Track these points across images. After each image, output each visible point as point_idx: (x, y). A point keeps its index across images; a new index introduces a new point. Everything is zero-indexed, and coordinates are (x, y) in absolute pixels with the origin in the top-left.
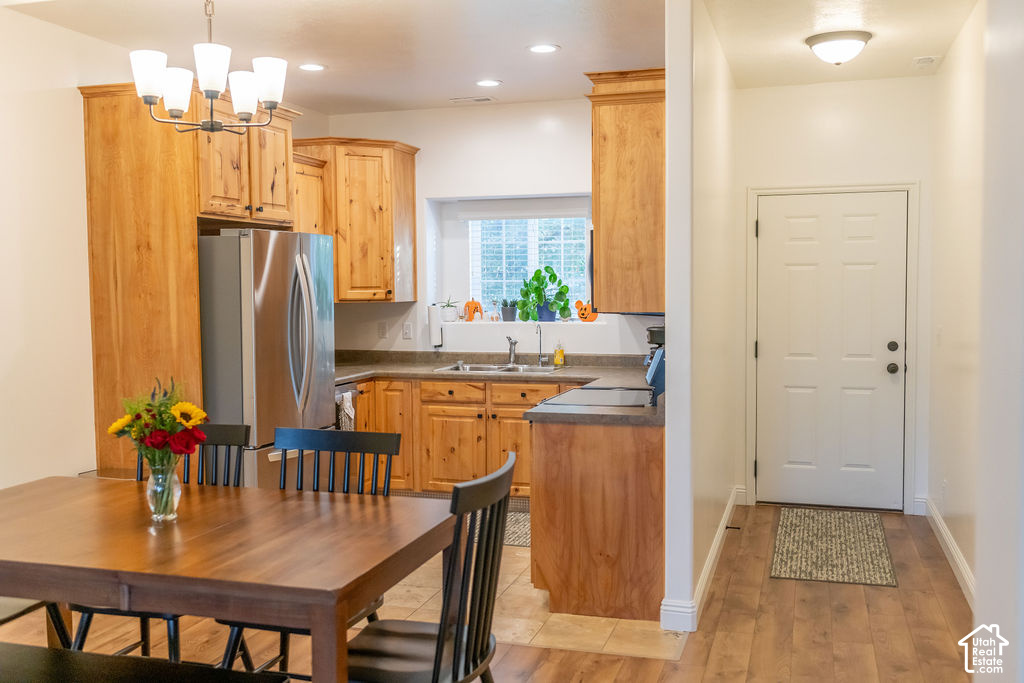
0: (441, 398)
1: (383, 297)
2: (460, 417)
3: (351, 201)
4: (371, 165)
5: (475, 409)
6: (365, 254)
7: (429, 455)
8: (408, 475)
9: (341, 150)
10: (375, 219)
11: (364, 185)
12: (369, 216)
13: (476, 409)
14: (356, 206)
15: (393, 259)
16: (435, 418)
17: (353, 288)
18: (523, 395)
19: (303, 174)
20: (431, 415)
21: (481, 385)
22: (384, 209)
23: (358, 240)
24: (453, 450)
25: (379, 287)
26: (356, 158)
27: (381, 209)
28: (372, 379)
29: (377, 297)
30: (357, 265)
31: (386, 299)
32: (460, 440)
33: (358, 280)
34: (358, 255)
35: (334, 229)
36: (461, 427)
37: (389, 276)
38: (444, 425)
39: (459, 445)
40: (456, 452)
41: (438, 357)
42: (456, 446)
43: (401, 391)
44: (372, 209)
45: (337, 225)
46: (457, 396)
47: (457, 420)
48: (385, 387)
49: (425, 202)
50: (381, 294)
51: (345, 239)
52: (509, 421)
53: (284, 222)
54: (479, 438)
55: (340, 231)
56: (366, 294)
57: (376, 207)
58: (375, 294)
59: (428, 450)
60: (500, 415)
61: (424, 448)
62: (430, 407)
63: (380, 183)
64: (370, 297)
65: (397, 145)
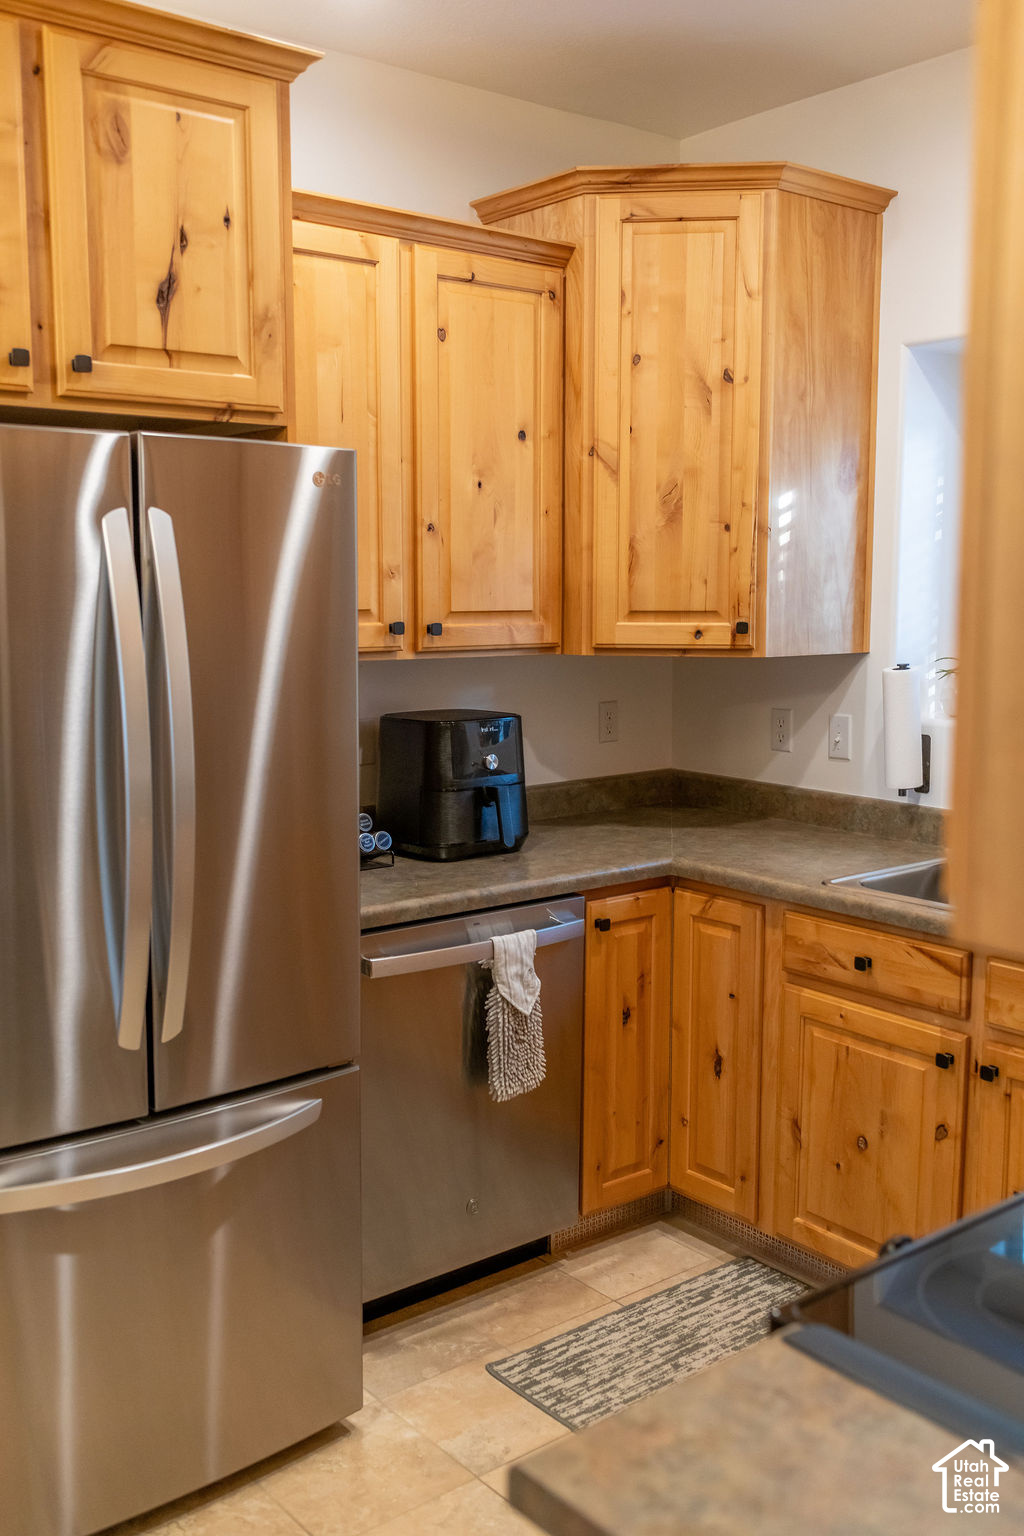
0: (834, 972)
1: (726, 640)
2: (890, 1047)
3: (636, 359)
4: (701, 246)
5: (934, 1033)
6: (673, 513)
7: (797, 1140)
8: (743, 1178)
9: (612, 206)
10: (709, 412)
11: (677, 306)
12: (691, 403)
13: (938, 1032)
14: (651, 376)
15: (762, 530)
16: (817, 1033)
17: (633, 614)
19: (471, 281)
20: (807, 1019)
21: (956, 957)
22: (738, 377)
23: (654, 473)
24: (861, 1144)
25: (714, 614)
26: (657, 226)
27: (728, 377)
28: (667, 881)
29: (707, 641)
30: (647, 547)
31: (734, 649)
32: (884, 1120)
33: (651, 589)
34: (651, 516)
35: (587, 443)
36: (890, 1077)
37: (746, 579)
38: (842, 1061)
39: (882, 1134)
40: (871, 1153)
41: (912, 821)
43: (736, 928)
44: (702, 380)
45: (592, 431)
46: (880, 979)
47: (881, 1054)
48: (696, 911)
49: (905, 353)
50: (718, 633)
51: (615, 473)
53: (230, 409)
54: (943, 1130)
55: (602, 450)
56: (675, 633)
57: (714, 373)
58: (698, 633)
59: (796, 1125)
61: (786, 1113)
62: (807, 993)
63: (728, 300)
64: (685, 640)
65: (786, 175)
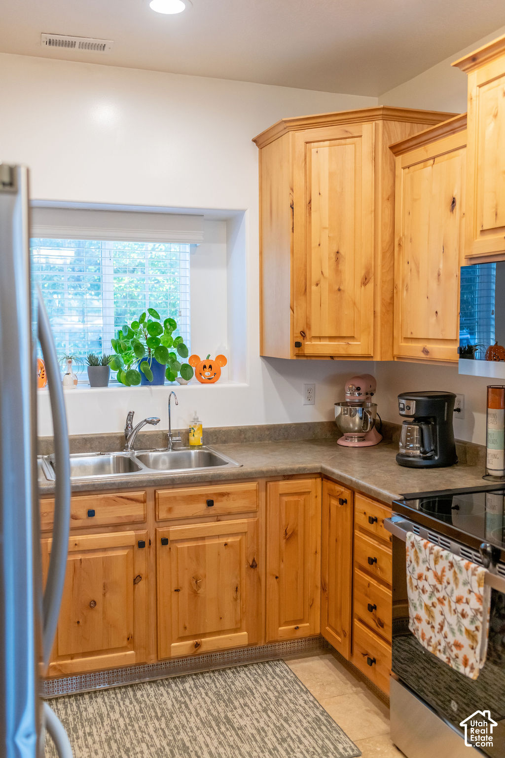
2: (105, 550)
5: (129, 535)
13: (132, 533)
18: (210, 503)
21: (139, 494)
24: (92, 605)
32: (105, 586)
36: (107, 565)
39: (104, 595)
40: (99, 607)
42: (98, 598)
46: (102, 517)
47: (101, 555)
52: (186, 545)
54: (137, 579)
60: (171, 538)
